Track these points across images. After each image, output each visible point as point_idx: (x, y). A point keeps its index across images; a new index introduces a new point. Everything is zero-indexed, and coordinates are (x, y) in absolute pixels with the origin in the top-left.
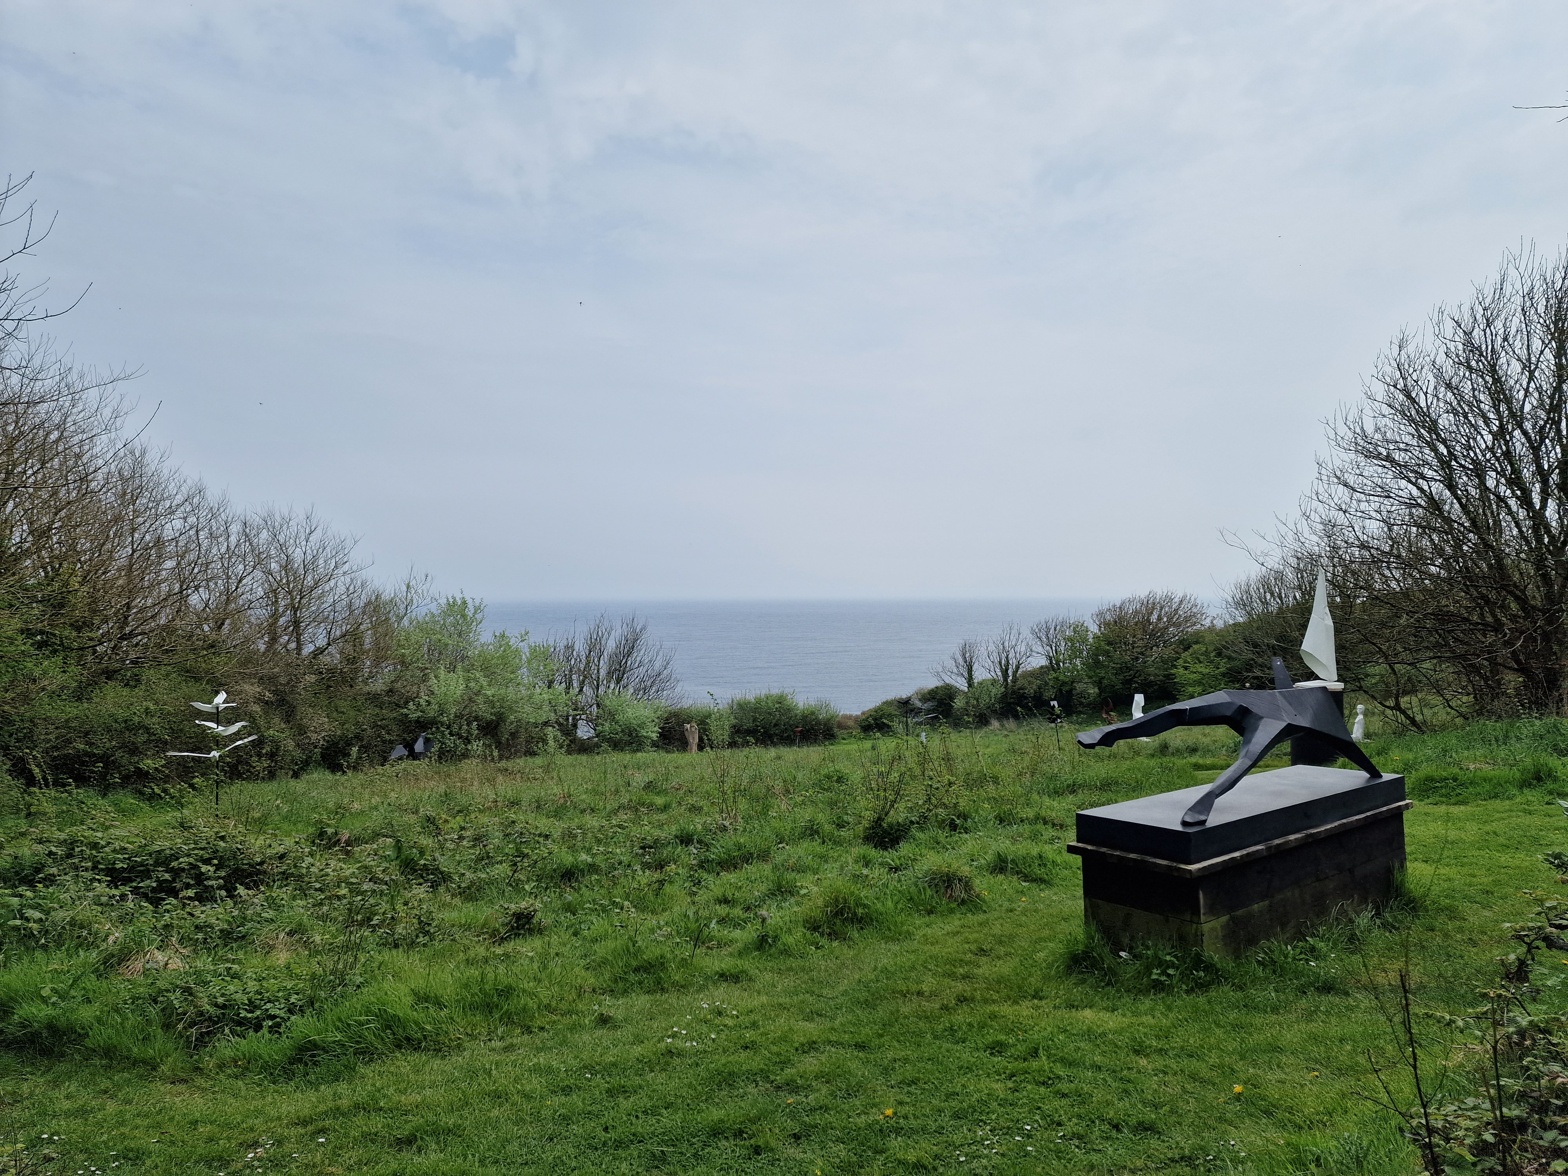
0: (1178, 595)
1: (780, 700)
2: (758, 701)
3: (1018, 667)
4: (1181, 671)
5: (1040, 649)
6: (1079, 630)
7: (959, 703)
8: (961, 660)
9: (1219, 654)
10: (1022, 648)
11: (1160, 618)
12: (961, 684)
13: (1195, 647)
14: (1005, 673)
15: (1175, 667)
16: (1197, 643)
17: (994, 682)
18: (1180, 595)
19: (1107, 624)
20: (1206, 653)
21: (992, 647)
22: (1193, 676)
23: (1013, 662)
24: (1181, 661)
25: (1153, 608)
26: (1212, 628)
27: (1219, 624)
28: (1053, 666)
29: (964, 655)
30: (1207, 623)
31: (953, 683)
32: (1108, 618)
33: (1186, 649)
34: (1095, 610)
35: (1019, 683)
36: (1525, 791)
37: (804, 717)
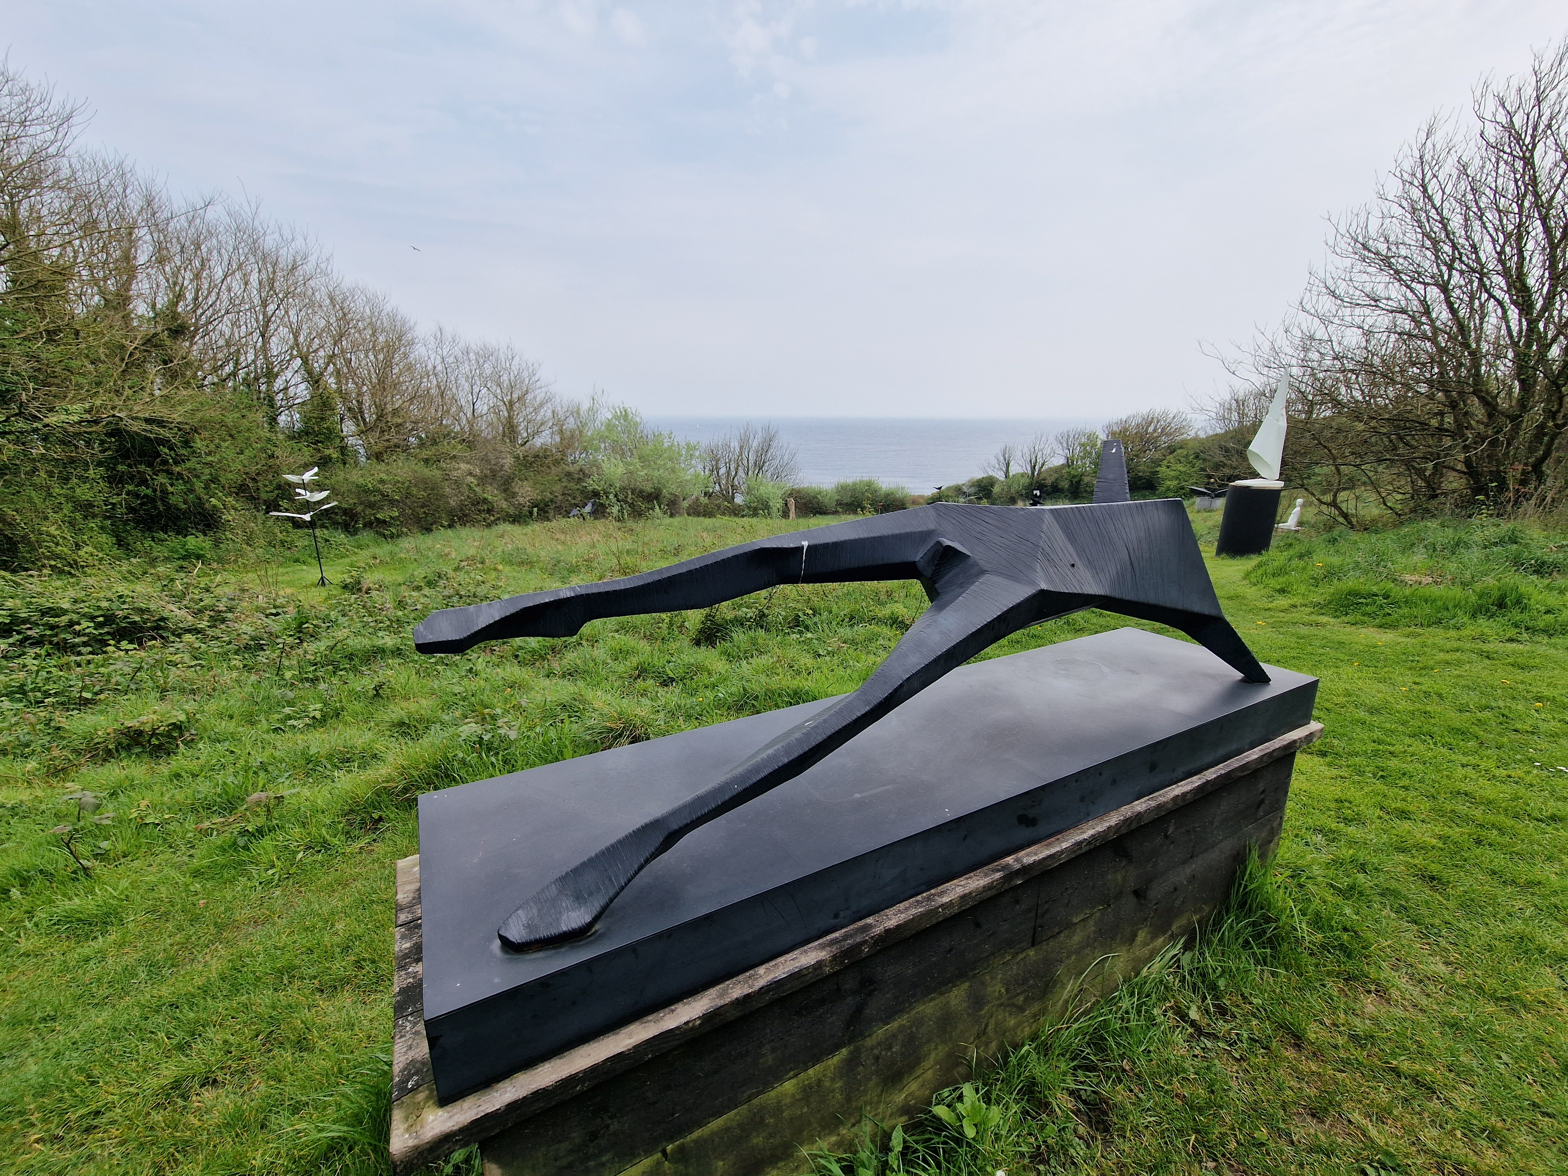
0: (1173, 411)
1: (869, 484)
2: (855, 484)
3: (1043, 465)
4: (1164, 469)
5: (1061, 452)
6: (1091, 438)
7: (996, 489)
8: (1002, 458)
9: (1197, 457)
10: (1047, 451)
11: (1155, 430)
12: (1000, 476)
13: (1179, 451)
14: (1033, 468)
15: (1160, 465)
16: (1181, 448)
17: (1022, 475)
18: (1175, 411)
19: (1113, 434)
20: (1187, 456)
21: (1026, 450)
22: (1172, 473)
23: (1040, 461)
24: (1165, 462)
25: (1152, 422)
26: (1196, 439)
27: (1202, 435)
28: (1069, 463)
29: (1004, 456)
30: (1192, 434)
31: (994, 475)
32: (1115, 429)
33: (1171, 453)
34: (1106, 423)
35: (1042, 477)
36: (1481, 620)
37: (887, 495)
